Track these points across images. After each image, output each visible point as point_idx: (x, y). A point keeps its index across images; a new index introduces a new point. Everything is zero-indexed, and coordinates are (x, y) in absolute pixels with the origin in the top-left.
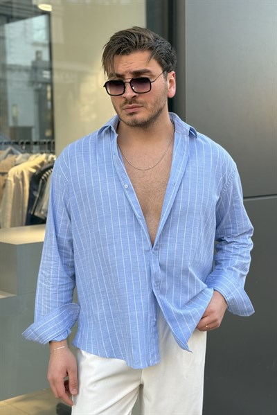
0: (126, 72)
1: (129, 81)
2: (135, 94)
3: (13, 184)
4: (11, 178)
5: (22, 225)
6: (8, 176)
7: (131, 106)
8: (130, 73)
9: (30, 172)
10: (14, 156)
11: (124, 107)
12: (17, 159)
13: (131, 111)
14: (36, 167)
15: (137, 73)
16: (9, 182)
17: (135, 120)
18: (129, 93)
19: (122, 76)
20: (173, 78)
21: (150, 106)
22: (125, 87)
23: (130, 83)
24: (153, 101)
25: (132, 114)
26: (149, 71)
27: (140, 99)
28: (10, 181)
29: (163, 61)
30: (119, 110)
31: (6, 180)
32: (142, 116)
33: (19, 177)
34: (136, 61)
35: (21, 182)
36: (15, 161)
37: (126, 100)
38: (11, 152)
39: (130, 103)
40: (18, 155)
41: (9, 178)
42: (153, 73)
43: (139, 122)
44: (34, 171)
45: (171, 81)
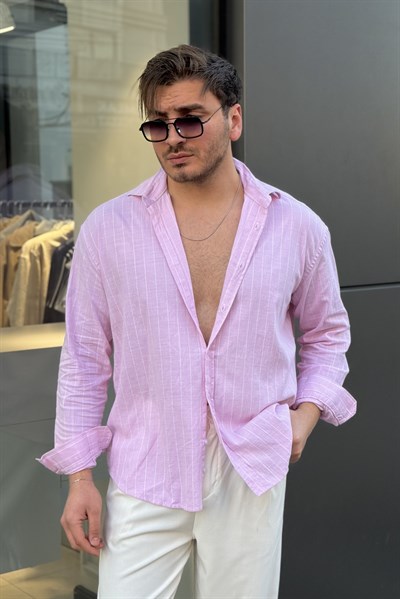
0: (169, 109)
1: (173, 121)
2: (181, 139)
3: (29, 264)
4: (25, 256)
5: (39, 323)
6: (21, 252)
7: (177, 154)
8: (175, 110)
9: (52, 246)
10: (34, 223)
11: (169, 156)
12: (38, 228)
13: (178, 161)
14: (60, 240)
15: (185, 111)
16: (22, 261)
17: (183, 174)
18: (174, 138)
19: (164, 115)
20: (237, 114)
21: (202, 154)
22: (168, 130)
23: (174, 124)
24: (207, 147)
25: (180, 166)
26: (200, 107)
27: (190, 145)
28: (24, 259)
29: (222, 92)
30: (163, 160)
31: (19, 258)
32: (193, 168)
33: (36, 253)
34: (182, 93)
35: (38, 262)
36: (34, 231)
37: (171, 147)
38: (31, 218)
39: (176, 151)
40: (40, 221)
41: (22, 256)
42: (207, 110)
43: (189, 177)
44: (57, 244)
45: (234, 118)
